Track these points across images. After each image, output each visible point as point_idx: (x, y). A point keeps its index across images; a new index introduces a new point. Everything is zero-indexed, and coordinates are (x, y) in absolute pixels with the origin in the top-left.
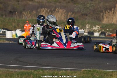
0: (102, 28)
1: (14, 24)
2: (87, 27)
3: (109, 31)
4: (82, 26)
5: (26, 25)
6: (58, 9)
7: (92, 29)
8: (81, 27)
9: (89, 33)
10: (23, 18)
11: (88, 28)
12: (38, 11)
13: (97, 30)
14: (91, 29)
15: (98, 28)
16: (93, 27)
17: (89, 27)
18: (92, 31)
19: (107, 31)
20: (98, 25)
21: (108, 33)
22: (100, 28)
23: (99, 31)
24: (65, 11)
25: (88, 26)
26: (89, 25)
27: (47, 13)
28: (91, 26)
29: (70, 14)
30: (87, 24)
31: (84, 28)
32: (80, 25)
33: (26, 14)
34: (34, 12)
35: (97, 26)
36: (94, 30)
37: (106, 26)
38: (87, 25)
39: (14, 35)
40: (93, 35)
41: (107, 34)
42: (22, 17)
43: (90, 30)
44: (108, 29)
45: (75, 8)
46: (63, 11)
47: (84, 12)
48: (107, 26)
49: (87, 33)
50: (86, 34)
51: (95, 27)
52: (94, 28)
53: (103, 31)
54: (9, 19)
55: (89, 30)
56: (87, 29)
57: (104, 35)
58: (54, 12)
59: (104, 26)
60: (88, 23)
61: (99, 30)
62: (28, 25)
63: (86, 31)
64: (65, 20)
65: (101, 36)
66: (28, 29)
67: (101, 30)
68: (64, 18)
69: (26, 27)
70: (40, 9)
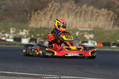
0: (31, 33)
2: (12, 32)
3: (40, 37)
7: (18, 34)
8: (3, 31)
9: (15, 39)
11: (13, 33)
13: (24, 35)
14: (17, 35)
15: (26, 32)
16: (19, 32)
17: (14, 31)
18: (18, 36)
19: (38, 37)
20: (26, 29)
21: (40, 40)
22: (29, 33)
23: (27, 37)
25: (13, 30)
26: (14, 29)
28: (16, 31)
31: (8, 33)
32: (2, 29)
35: (24, 30)
36: (22, 35)
37: (35, 31)
38: (11, 29)
40: (20, 42)
41: (38, 41)
43: (16, 35)
44: (38, 35)
48: (37, 30)
49: (12, 39)
51: (22, 31)
52: (21, 33)
53: (33, 36)
55: (14, 35)
56: (12, 34)
57: (34, 42)
59: (33, 31)
60: (13, 27)
61: (28, 35)
63: (11, 37)
65: (31, 43)
67: (30, 36)
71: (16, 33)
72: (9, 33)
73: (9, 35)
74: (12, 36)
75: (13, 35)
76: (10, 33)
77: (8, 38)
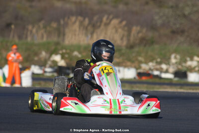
2: (173, 61)
4: (161, 59)
6: (107, 18)
7: (184, 64)
8: (159, 60)
9: (177, 74)
10: (29, 39)
11: (176, 63)
12: (62, 22)
13: (195, 67)
14: (182, 66)
16: (185, 61)
17: (178, 60)
18: (184, 69)
24: (124, 23)
25: (175, 58)
26: (178, 57)
27: (82, 28)
28: (181, 59)
29: (135, 29)
30: (172, 53)
32: (157, 57)
33: (34, 31)
34: (54, 25)
35: (196, 58)
38: (173, 56)
40: (185, 79)
42: (26, 37)
43: (180, 67)
45: (156, 18)
46: (121, 22)
47: (178, 26)
49: (172, 73)
50: (169, 76)
51: (192, 59)
52: (189, 63)
55: (177, 67)
56: (173, 64)
58: (98, 24)
60: (176, 51)
63: (172, 70)
64: (125, 43)
68: (122, 39)
70: (66, 19)
71: (180, 63)
72: (168, 63)
73: (168, 66)
74: (173, 68)
75: (175, 66)
76: (171, 64)
77: (167, 71)
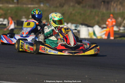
1: (97, 18)
5: (109, 20)
10: (112, 10)
39: (91, 34)
54: (91, 12)
62: (111, 19)
66: (110, 25)
69: (109, 22)
